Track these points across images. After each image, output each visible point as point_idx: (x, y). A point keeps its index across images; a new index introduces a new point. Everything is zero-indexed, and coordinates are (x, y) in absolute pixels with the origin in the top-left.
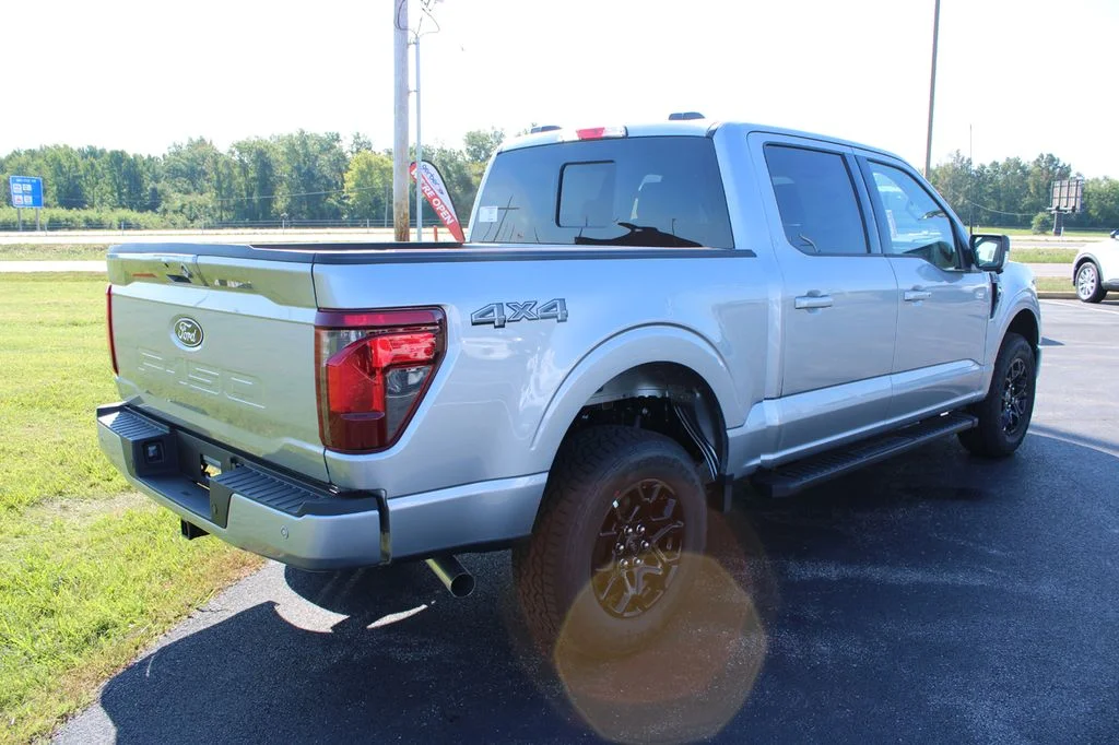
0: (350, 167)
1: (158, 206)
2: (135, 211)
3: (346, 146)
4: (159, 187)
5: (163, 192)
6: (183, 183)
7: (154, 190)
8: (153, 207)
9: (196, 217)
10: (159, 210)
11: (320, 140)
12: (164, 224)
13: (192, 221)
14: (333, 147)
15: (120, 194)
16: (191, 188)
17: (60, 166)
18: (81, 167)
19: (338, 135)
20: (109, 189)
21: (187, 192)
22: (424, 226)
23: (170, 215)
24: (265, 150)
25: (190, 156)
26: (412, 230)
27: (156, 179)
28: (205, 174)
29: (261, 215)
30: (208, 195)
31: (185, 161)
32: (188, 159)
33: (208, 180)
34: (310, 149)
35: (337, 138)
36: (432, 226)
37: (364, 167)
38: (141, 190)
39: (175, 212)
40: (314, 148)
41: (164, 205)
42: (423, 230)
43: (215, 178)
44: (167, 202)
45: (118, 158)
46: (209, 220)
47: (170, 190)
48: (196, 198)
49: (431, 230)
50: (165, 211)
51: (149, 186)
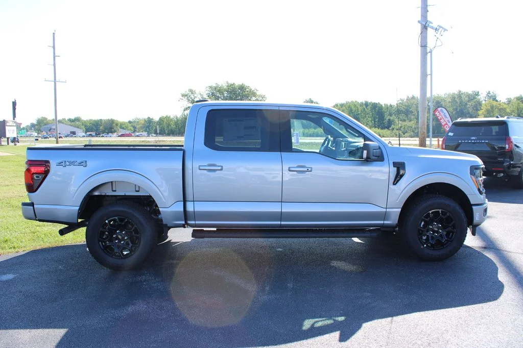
0: (482, 108)
1: (391, 127)
2: (380, 129)
3: (482, 97)
4: (391, 118)
5: (393, 121)
6: (402, 116)
7: (389, 120)
8: (388, 128)
9: (406, 132)
10: (390, 128)
11: (468, 95)
12: (391, 135)
13: (404, 134)
14: (474, 98)
15: (375, 121)
16: (406, 119)
17: (351, 110)
18: (360, 110)
19: (478, 92)
20: (370, 119)
21: (404, 121)
22: (433, 137)
23: (395, 131)
24: (440, 101)
25: (407, 104)
26: (427, 139)
27: (390, 115)
28: (412, 112)
29: (436, 131)
30: (413, 122)
31: (405, 107)
32: (405, 105)
33: (414, 115)
34: (463, 100)
35: (477, 94)
36: (437, 137)
37: (489, 108)
38: (384, 120)
39: (397, 129)
40: (465, 99)
41: (393, 126)
42: (433, 139)
43: (416, 114)
44: (394, 125)
45: (375, 106)
46: (412, 133)
47: (396, 120)
48: (407, 123)
49: (436, 139)
50: (393, 129)
51: (387, 118)
